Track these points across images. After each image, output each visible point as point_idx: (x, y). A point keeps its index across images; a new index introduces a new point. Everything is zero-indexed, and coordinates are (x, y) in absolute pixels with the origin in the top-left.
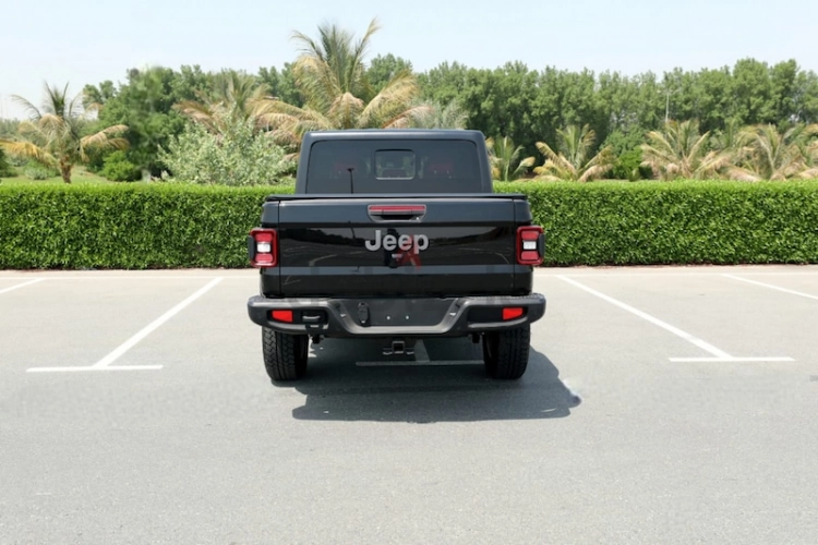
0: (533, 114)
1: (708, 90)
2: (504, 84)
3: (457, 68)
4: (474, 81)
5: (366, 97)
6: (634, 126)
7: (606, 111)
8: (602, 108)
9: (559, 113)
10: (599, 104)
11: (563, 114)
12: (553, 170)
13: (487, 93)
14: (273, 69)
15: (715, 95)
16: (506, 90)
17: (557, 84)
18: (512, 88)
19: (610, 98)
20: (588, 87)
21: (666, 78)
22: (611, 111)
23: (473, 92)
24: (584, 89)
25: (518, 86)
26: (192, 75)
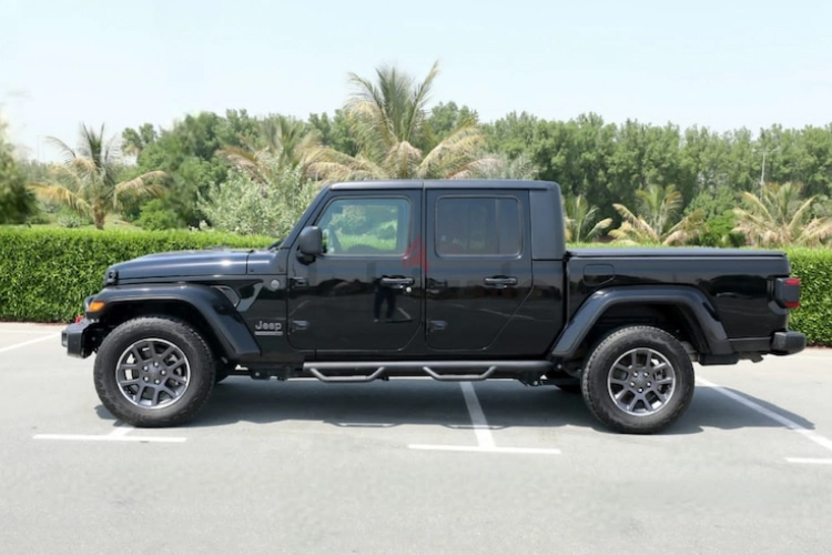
0: (609, 171)
1: (810, 150)
2: (578, 137)
3: (526, 119)
4: (545, 133)
5: (425, 147)
6: (723, 188)
7: (693, 170)
8: (688, 167)
9: (639, 171)
10: (684, 162)
11: (644, 172)
12: (631, 234)
13: (558, 147)
14: (325, 115)
15: (819, 156)
16: (579, 144)
17: (637, 138)
18: (587, 143)
19: (698, 156)
20: (672, 143)
21: (763, 136)
22: (698, 170)
23: (543, 146)
24: (668, 145)
25: (593, 140)
26: (238, 120)
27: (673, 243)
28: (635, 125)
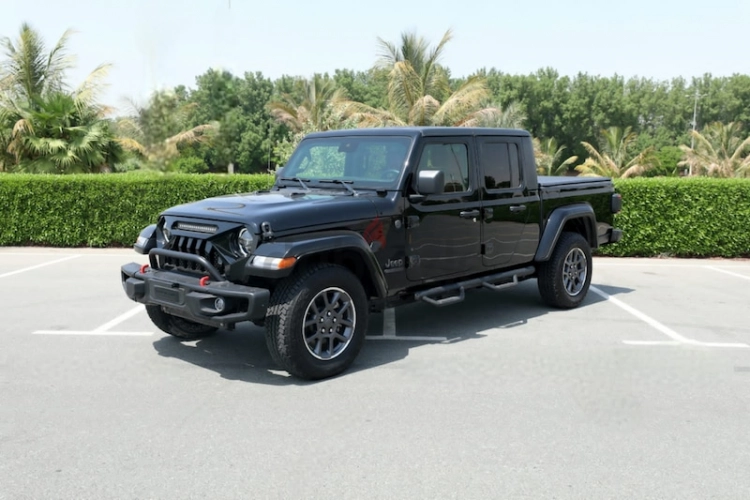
0: (564, 116)
1: (737, 94)
2: (537, 88)
3: (494, 74)
4: (509, 86)
6: (661, 128)
7: (635, 114)
8: (631, 111)
9: (589, 116)
10: (628, 107)
11: (593, 116)
12: (594, 169)
15: (744, 99)
16: (538, 94)
17: (589, 89)
18: (545, 93)
19: (638, 102)
20: (617, 91)
21: (695, 83)
22: (639, 114)
23: (509, 97)
24: (614, 93)
25: (549, 91)
26: (254, 80)
27: (631, 176)
28: (585, 77)
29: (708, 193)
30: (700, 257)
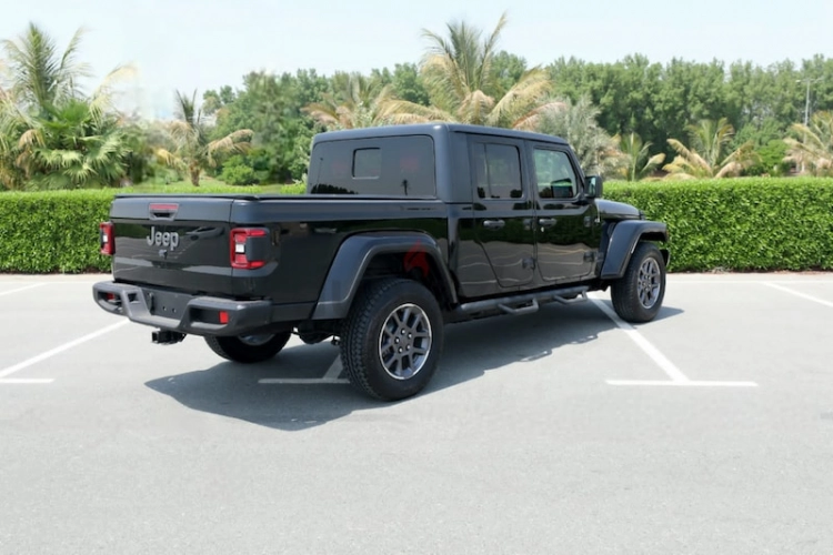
0: (656, 109)
2: (624, 78)
3: (575, 63)
4: (593, 76)
6: (769, 119)
7: (738, 104)
8: (733, 101)
9: (684, 107)
10: (729, 96)
11: (689, 107)
12: (684, 167)
13: (606, 88)
14: (385, 70)
16: (626, 84)
17: (682, 76)
18: (633, 82)
19: (742, 89)
20: (717, 79)
21: (805, 66)
22: (743, 103)
23: (592, 88)
24: (713, 81)
25: (639, 80)
26: (307, 79)
27: (727, 175)
28: (681, 63)
29: (769, 196)
30: (762, 270)
